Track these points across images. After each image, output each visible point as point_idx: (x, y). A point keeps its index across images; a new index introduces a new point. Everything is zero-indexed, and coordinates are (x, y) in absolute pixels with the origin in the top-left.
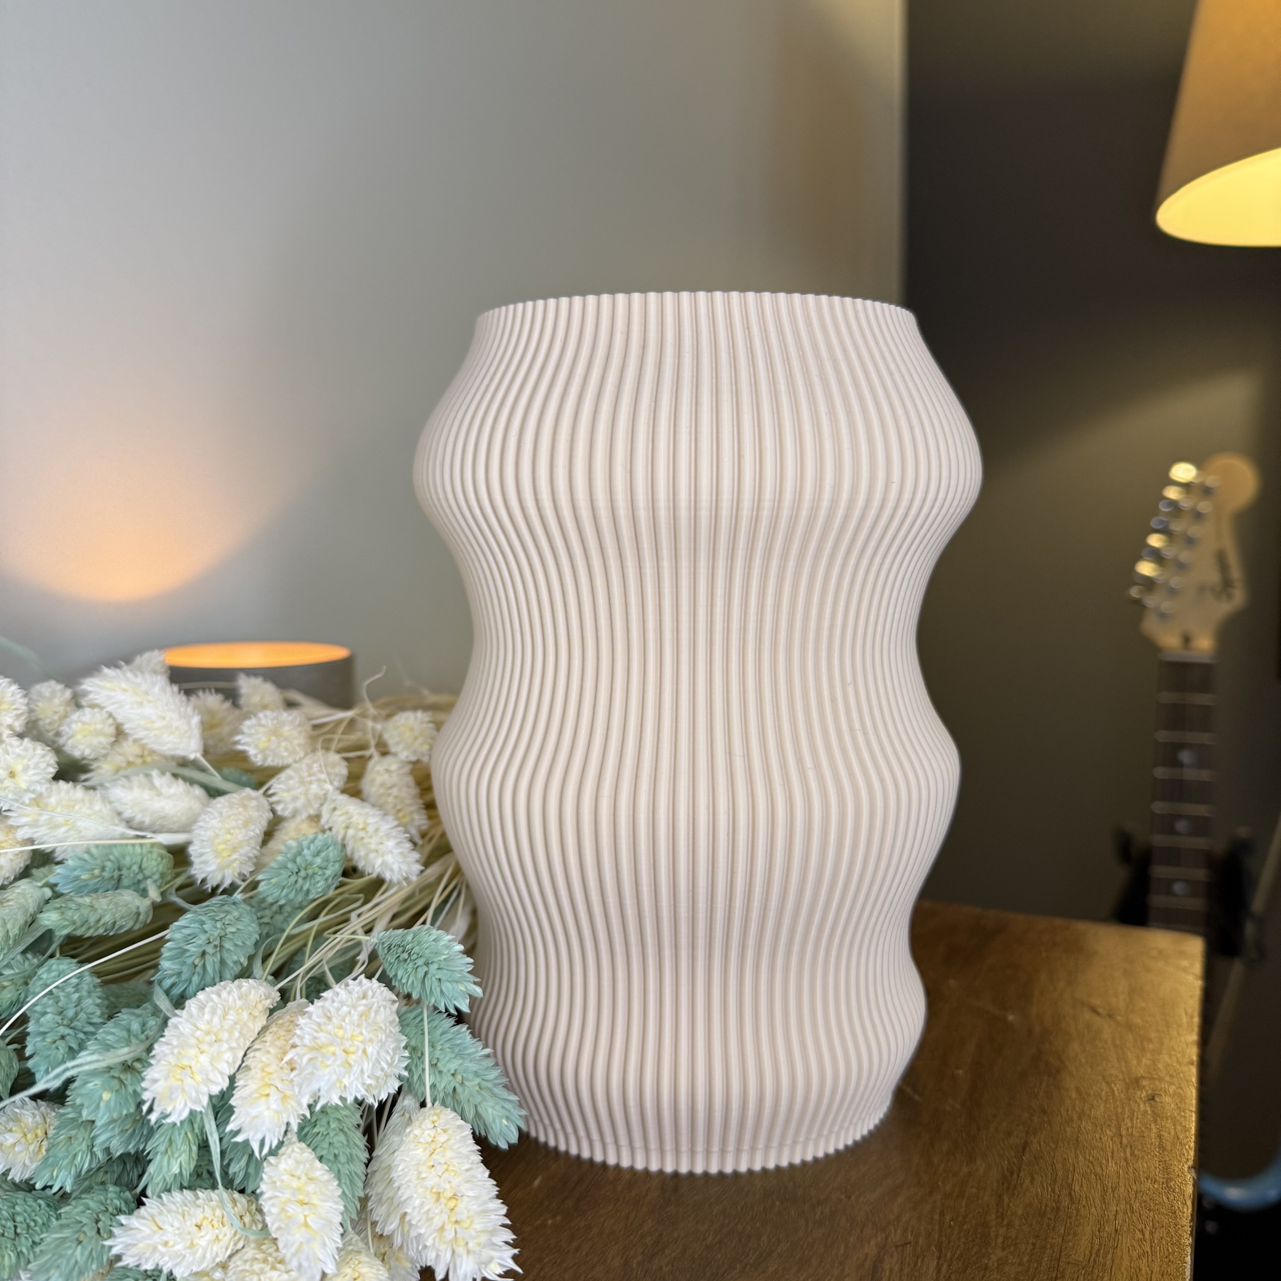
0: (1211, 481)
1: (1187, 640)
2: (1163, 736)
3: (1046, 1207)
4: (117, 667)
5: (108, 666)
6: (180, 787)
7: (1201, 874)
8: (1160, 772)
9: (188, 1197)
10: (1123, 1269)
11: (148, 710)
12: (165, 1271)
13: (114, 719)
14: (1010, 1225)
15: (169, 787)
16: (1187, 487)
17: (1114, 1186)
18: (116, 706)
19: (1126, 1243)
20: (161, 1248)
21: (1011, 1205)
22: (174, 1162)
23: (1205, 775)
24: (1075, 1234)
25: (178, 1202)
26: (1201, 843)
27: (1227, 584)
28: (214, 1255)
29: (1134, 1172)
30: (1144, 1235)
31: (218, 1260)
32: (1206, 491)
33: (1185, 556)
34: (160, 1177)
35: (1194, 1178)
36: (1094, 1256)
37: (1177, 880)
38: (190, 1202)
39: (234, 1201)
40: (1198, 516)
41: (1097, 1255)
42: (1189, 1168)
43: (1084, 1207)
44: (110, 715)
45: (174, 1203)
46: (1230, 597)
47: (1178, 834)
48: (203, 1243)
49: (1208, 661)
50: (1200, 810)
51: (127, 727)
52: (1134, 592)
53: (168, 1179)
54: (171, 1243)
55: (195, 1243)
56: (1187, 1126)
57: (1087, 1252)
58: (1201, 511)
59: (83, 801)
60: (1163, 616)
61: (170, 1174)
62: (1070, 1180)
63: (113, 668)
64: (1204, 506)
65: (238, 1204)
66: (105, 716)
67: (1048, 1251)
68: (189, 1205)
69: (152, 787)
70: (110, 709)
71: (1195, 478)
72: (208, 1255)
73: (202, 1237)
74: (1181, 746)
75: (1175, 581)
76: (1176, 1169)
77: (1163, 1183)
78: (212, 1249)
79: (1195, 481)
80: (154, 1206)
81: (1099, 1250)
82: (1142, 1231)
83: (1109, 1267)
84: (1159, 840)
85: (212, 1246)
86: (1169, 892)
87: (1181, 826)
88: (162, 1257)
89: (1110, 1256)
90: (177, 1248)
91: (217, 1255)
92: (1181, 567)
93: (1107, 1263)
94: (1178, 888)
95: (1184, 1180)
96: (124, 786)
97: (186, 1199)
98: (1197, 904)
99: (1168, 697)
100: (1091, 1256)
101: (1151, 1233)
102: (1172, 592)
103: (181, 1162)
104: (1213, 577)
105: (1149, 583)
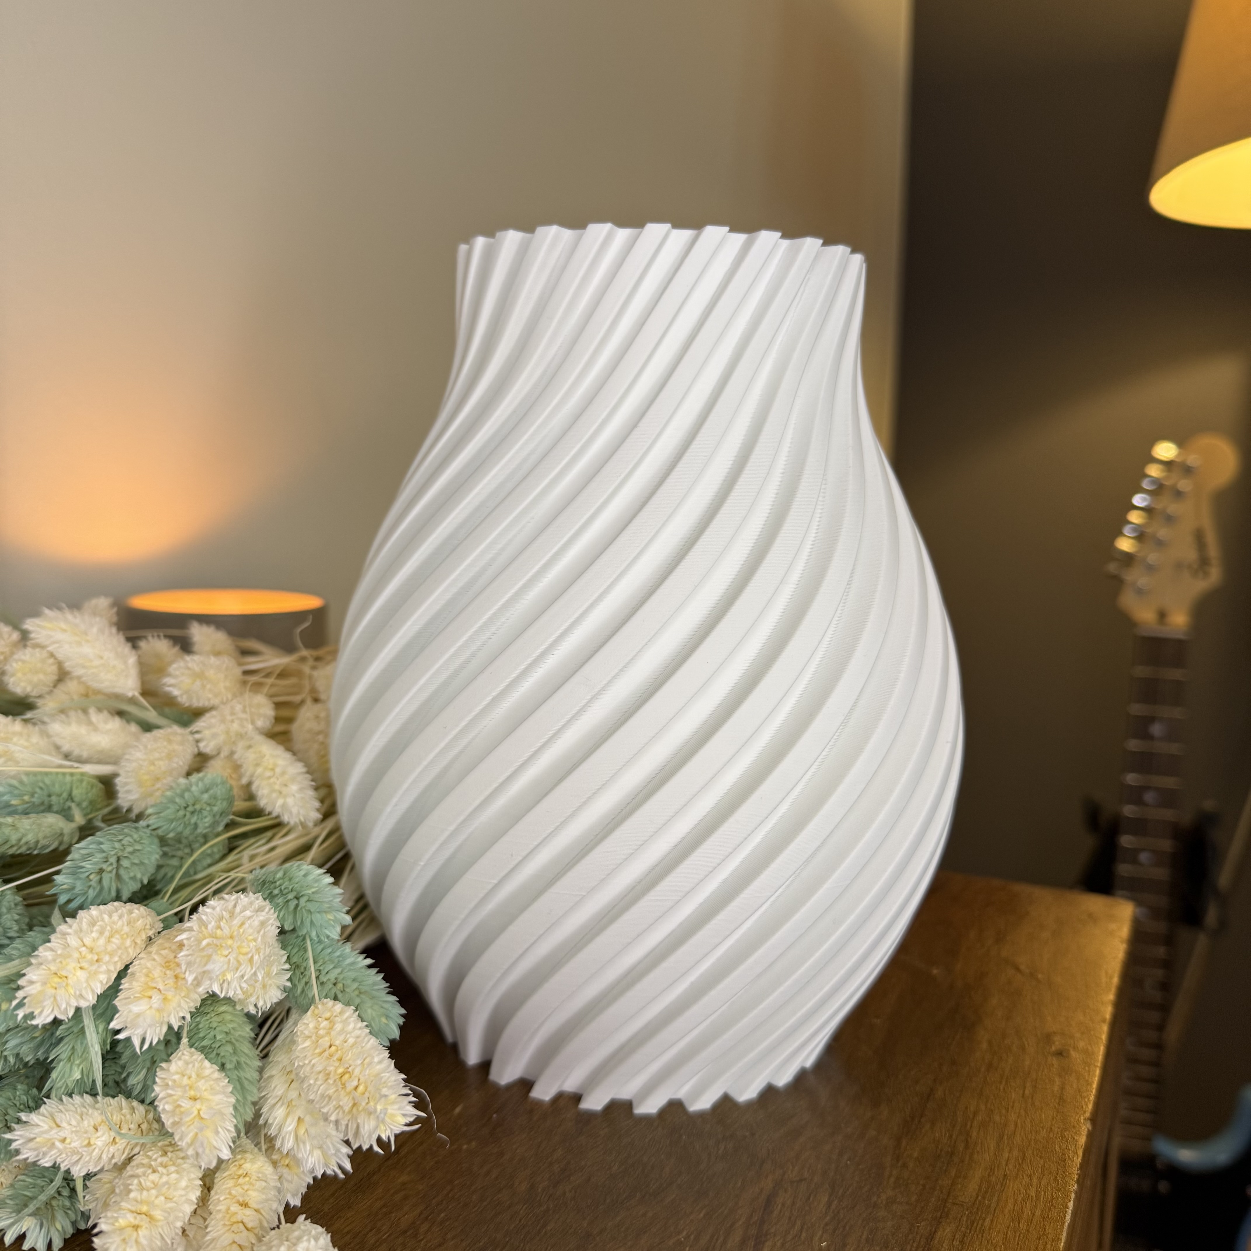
0: (1192, 460)
1: (1162, 615)
2: (1137, 709)
3: (941, 1151)
4: (60, 609)
5: (50, 608)
6: (116, 723)
7: (1166, 845)
8: (1133, 745)
9: (88, 1101)
10: (1006, 1211)
11: (87, 650)
12: (63, 1168)
13: (56, 659)
14: (905, 1166)
15: (106, 722)
16: (1168, 465)
17: (1009, 1133)
18: (57, 645)
19: (1013, 1187)
20: (58, 1144)
21: (908, 1147)
22: (76, 1069)
23: (1174, 748)
24: (965, 1177)
25: (77, 1104)
26: (1168, 815)
27: (1204, 562)
28: (110, 1156)
29: (1031, 1122)
30: (1031, 1180)
31: (114, 1161)
32: (1187, 470)
33: (1163, 533)
34: (63, 1081)
35: (1088, 1130)
36: (980, 1198)
37: (1143, 850)
38: (88, 1105)
39: (133, 1109)
40: (1178, 494)
41: (984, 1198)
42: (1085, 1119)
43: (978, 1152)
44: (52, 655)
45: (73, 1105)
46: (1206, 574)
47: (1146, 805)
48: (99, 1143)
49: (1181, 637)
50: (1169, 782)
51: (67, 665)
52: (1112, 568)
53: (69, 1085)
54: (68, 1141)
55: (92, 1143)
56: (1090, 1080)
57: (974, 1194)
58: (1180, 490)
59: (20, 734)
60: (1140, 592)
61: (71, 1079)
62: (968, 1127)
63: (55, 610)
64: (1184, 485)
65: (136, 1111)
66: (45, 654)
67: (936, 1193)
68: (87, 1107)
69: (90, 723)
70: (50, 648)
71: (1177, 456)
72: (104, 1156)
73: (98, 1137)
74: (1151, 719)
75: (1153, 558)
76: (1072, 1120)
77: (1057, 1133)
78: (109, 1151)
79: (1177, 460)
80: (54, 1106)
81: (986, 1192)
82: (1030, 1177)
83: (993, 1209)
84: (1129, 811)
85: (109, 1148)
86: (1134, 861)
87: (1149, 797)
88: (60, 1155)
89: (995, 1198)
90: (74, 1145)
91: (113, 1157)
92: (1160, 544)
93: (992, 1205)
94: (1144, 857)
95: (1079, 1131)
96: (63, 722)
97: (85, 1102)
98: (1162, 874)
99: (1141, 671)
100: (977, 1197)
101: (1040, 1179)
102: (1150, 569)
103: (82, 1068)
104: (1191, 555)
105: (1128, 559)
